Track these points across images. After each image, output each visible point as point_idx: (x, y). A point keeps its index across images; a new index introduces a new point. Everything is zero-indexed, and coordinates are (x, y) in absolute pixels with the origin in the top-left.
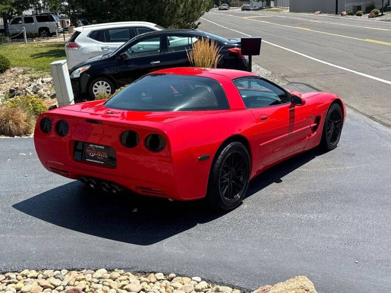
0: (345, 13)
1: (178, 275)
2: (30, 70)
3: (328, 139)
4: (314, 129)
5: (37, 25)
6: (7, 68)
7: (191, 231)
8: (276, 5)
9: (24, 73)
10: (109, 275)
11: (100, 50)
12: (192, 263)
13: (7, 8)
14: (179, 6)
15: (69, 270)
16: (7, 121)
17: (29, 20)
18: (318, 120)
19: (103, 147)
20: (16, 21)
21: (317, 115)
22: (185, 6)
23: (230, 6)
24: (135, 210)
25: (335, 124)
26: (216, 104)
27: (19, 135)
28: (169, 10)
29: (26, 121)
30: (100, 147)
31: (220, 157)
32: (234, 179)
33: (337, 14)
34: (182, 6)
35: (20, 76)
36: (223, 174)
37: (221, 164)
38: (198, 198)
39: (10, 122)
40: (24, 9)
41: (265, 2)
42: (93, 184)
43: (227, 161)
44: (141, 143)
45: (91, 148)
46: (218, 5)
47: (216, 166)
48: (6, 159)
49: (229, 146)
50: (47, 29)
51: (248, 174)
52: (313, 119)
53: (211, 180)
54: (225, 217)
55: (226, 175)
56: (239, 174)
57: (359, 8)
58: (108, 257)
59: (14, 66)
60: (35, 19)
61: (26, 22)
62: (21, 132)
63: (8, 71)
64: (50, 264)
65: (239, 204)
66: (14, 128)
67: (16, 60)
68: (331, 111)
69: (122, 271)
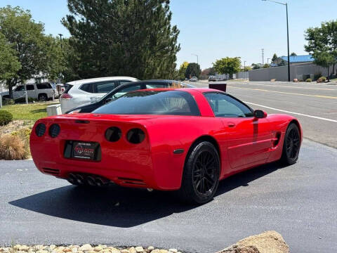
0: (296, 80)
1: (156, 248)
2: (30, 122)
3: (289, 154)
4: (276, 143)
5: (37, 91)
6: (10, 121)
7: (168, 218)
8: (237, 77)
9: (24, 125)
10: (93, 249)
11: (90, 100)
12: (169, 240)
13: (11, 75)
14: (156, 69)
15: (57, 246)
16: (7, 147)
17: (30, 87)
18: (278, 135)
19: (89, 145)
20: (19, 89)
21: (277, 131)
22: (161, 69)
23: (199, 79)
24: (117, 204)
25: (294, 142)
26: (188, 110)
27: (17, 159)
28: (148, 72)
29: (24, 147)
30: (87, 144)
31: (193, 153)
32: (206, 175)
33: (289, 81)
34: (158, 69)
35: (21, 127)
36: (196, 169)
37: (194, 160)
38: (174, 188)
39: (11, 148)
40: (26, 79)
41: (228, 75)
42: (80, 179)
43: (200, 158)
44: (122, 136)
45: (79, 147)
46: (189, 78)
47: (190, 161)
48: (5, 173)
49: (201, 144)
50: (45, 95)
51: (218, 173)
52: (274, 134)
53: (184, 174)
54: (199, 209)
55: (198, 170)
56: (210, 171)
57: (308, 77)
58: (92, 236)
59: (16, 119)
60: (35, 87)
61: (27, 89)
62: (19, 157)
63: (10, 124)
64: (39, 241)
65: (210, 199)
66: (13, 153)
67: (18, 115)
68: (290, 129)
69: (105, 246)
